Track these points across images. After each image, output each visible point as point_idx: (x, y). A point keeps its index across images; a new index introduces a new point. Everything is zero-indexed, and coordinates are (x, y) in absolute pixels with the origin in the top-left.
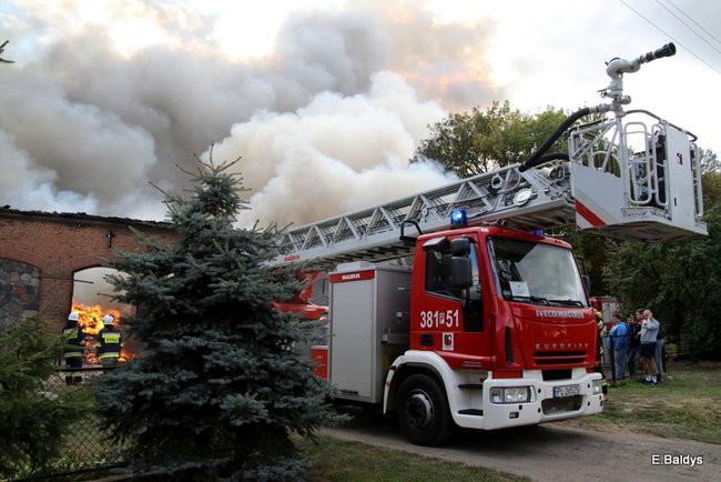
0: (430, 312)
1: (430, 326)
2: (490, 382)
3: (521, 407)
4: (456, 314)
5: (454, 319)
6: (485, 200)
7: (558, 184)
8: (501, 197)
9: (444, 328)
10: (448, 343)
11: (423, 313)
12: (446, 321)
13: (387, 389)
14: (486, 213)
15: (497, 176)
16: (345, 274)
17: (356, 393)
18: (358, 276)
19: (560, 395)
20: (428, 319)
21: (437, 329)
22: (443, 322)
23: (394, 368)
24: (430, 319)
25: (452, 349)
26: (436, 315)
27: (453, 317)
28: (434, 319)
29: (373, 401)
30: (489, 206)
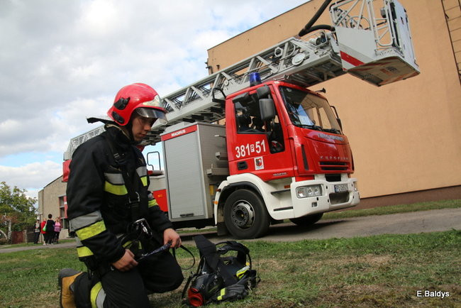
0: (243, 146)
1: (243, 156)
2: (295, 184)
3: (318, 199)
4: (263, 143)
5: (262, 147)
6: (271, 67)
7: (322, 48)
8: (282, 62)
9: (255, 154)
10: (259, 164)
11: (237, 147)
12: (255, 149)
13: (216, 206)
14: (273, 74)
15: (278, 48)
16: (173, 132)
17: (192, 214)
18: (184, 131)
19: (338, 190)
20: (241, 151)
21: (249, 157)
22: (253, 151)
23: (220, 190)
24: (243, 150)
25: (263, 168)
26: (248, 147)
27: (260, 146)
28: (246, 150)
29: (207, 217)
30: (274, 70)
